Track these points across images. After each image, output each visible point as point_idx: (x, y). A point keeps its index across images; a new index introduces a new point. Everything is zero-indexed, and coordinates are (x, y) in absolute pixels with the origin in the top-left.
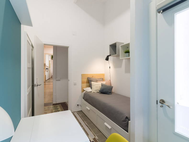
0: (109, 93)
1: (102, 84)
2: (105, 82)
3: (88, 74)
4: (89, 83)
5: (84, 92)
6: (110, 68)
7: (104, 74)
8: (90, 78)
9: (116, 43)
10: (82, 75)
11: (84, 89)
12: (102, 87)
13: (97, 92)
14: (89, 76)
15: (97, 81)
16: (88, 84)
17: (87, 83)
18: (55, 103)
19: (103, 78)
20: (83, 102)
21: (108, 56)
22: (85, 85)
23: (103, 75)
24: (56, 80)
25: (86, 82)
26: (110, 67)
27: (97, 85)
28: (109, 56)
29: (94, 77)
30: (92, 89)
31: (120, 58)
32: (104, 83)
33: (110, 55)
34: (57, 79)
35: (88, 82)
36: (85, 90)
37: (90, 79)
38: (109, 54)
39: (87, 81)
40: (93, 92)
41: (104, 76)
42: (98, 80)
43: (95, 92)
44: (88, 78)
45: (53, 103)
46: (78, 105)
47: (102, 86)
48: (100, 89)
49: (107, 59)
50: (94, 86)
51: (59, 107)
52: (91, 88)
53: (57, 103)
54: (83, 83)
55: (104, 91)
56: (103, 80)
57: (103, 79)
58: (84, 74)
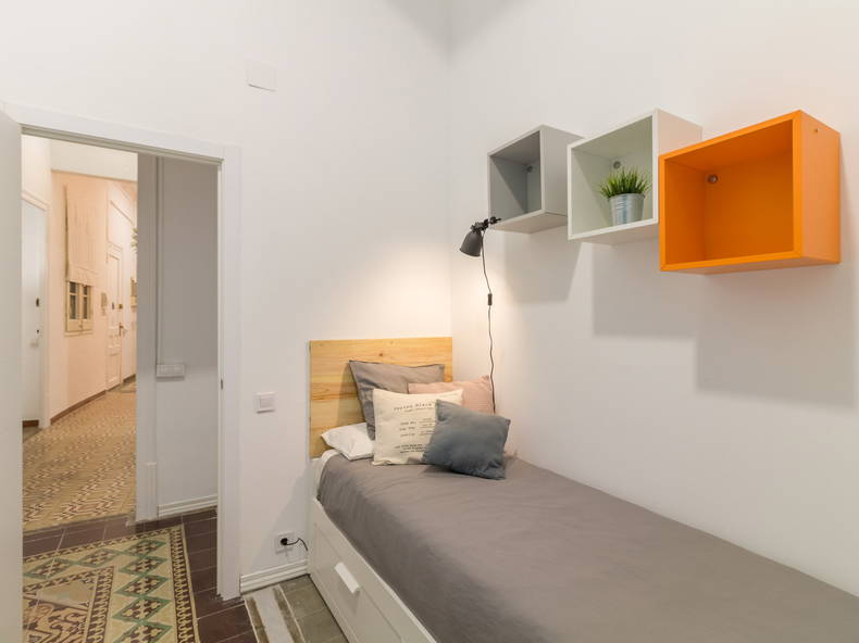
0: (491, 466)
1: (439, 404)
2: (460, 392)
3: (350, 343)
4: (357, 394)
5: (328, 455)
6: (490, 303)
7: (450, 339)
8: (362, 366)
9: (533, 140)
10: (312, 346)
11: (325, 436)
12: (443, 425)
13: (410, 459)
14: (358, 355)
15: (408, 381)
16: (351, 405)
17: (343, 395)
18: (151, 517)
19: (447, 364)
20: (316, 525)
21: (479, 229)
22: (333, 407)
23: (446, 345)
24: (160, 379)
25: (338, 390)
26: (490, 296)
27: (409, 409)
28: (485, 225)
29: (385, 359)
30: (373, 438)
31: (571, 236)
32: (453, 396)
33: (494, 221)
34: (163, 370)
35: (352, 389)
36: (328, 443)
37: (366, 371)
38: (486, 215)
39: (343, 385)
40: (379, 459)
41: (451, 351)
42: (412, 375)
43: (393, 460)
44: (349, 367)
45: (134, 518)
46: (284, 542)
47: (441, 418)
48: (432, 439)
49: (473, 246)
50: (386, 419)
51: (164, 552)
52: (372, 430)
53: (164, 514)
54: (317, 394)
55: (458, 455)
56: (442, 374)
57: (442, 368)
58: (322, 344)
